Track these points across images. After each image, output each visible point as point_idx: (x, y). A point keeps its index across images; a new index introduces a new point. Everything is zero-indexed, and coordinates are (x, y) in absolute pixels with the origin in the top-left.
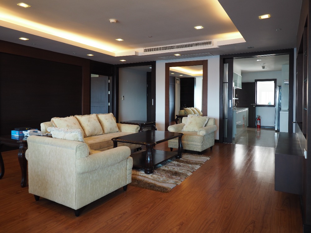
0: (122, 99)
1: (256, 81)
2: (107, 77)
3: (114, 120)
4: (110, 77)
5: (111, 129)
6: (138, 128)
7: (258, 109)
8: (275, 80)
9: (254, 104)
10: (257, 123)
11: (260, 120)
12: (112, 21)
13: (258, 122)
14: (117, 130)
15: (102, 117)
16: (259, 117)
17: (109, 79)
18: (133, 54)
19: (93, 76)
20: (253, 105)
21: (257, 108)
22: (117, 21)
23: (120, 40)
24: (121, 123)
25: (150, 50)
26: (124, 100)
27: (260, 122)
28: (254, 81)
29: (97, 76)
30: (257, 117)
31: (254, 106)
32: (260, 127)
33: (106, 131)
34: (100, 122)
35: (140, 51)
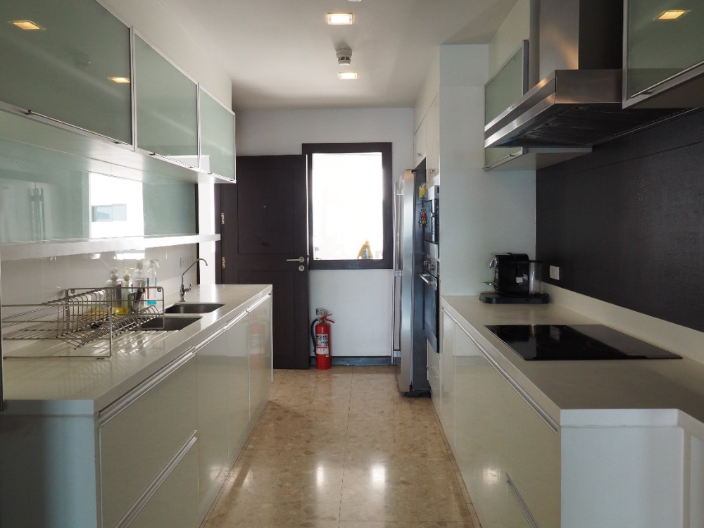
1: (310, 149)
7: (319, 280)
8: (386, 149)
9: (301, 260)
10: (316, 345)
11: (327, 330)
13: (321, 341)
16: (324, 318)
20: (299, 264)
21: (318, 277)
27: (329, 344)
28: (298, 151)
30: (313, 316)
31: (301, 269)
32: (330, 363)
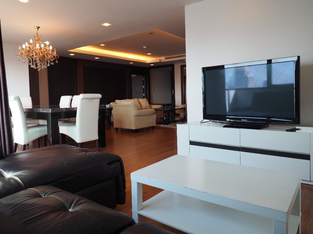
0: (152, 91)
2: (142, 76)
3: (147, 103)
4: (144, 76)
5: (146, 107)
6: (161, 106)
12: (144, 47)
14: (149, 107)
15: (141, 100)
17: (143, 77)
18: (158, 61)
19: (133, 76)
22: (147, 47)
23: (149, 54)
24: (152, 104)
25: (169, 58)
26: (154, 91)
29: (135, 76)
33: (143, 108)
34: (140, 103)
35: (163, 59)
